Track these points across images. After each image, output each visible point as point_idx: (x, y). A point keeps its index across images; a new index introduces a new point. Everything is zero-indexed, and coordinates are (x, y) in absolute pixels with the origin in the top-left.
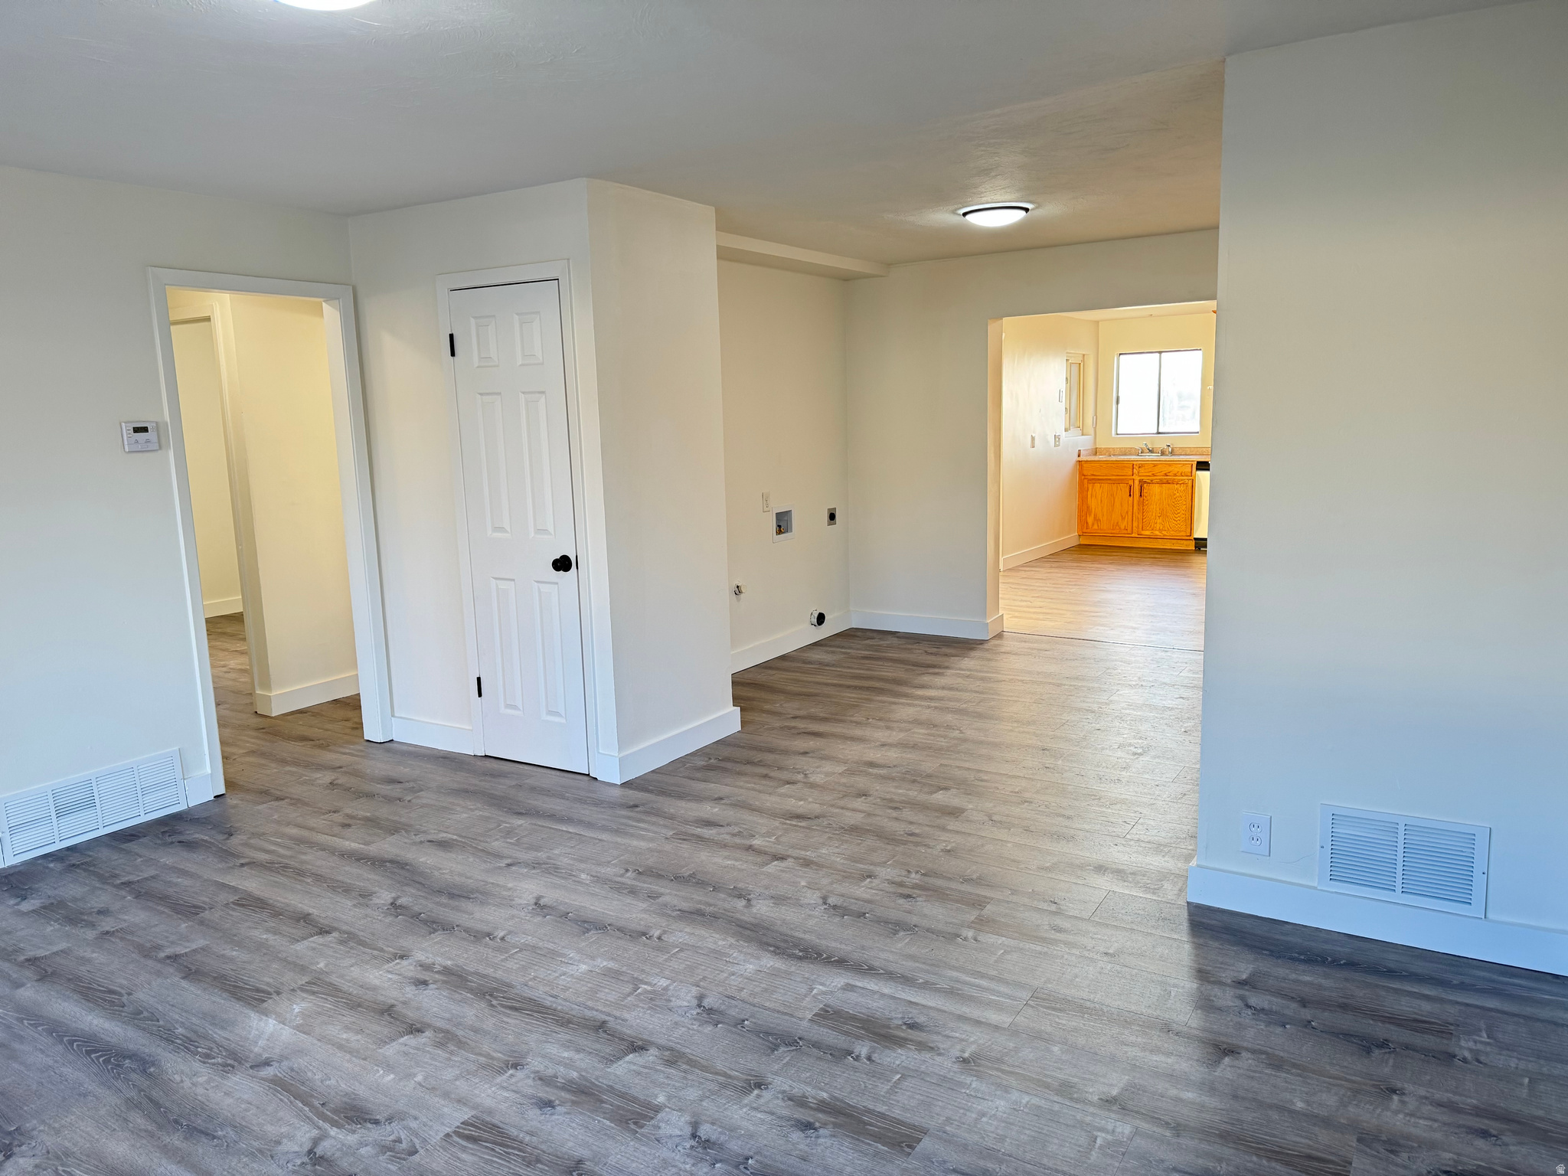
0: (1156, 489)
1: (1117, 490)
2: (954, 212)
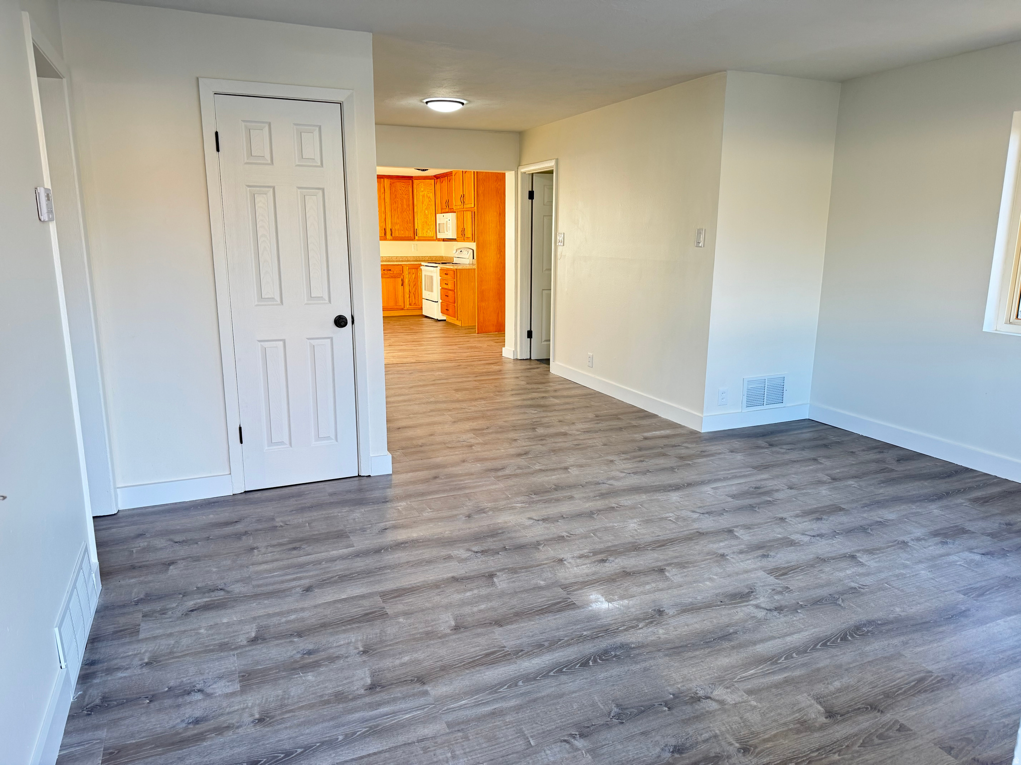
2: (421, 101)
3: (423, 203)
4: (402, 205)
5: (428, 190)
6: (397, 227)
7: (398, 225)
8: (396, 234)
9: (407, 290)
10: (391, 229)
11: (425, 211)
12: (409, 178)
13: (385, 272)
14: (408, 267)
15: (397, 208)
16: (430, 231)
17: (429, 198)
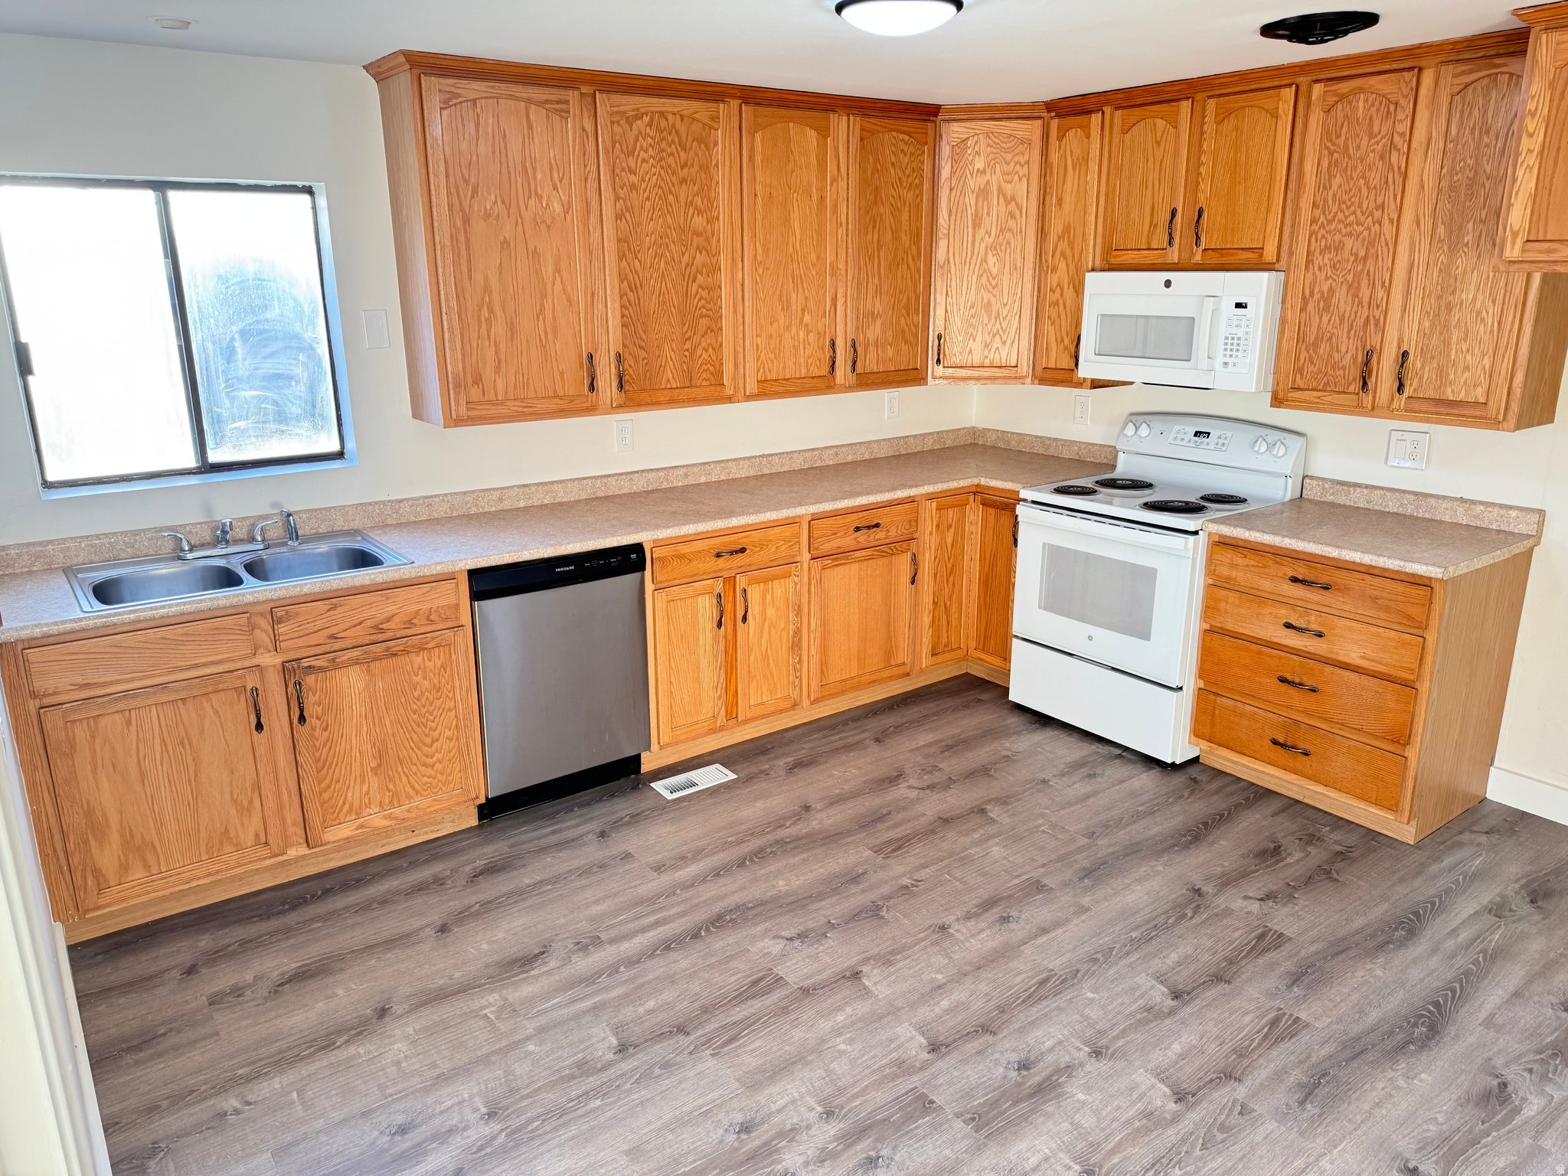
0: (351, 684)
1: (202, 718)
3: (977, 223)
4: (896, 235)
5: (1006, 168)
6: (874, 331)
7: (878, 323)
8: (870, 362)
9: (927, 599)
10: (853, 343)
12: (927, 114)
13: (862, 536)
14: (934, 505)
15: (879, 247)
16: (1004, 343)
17: (1007, 202)
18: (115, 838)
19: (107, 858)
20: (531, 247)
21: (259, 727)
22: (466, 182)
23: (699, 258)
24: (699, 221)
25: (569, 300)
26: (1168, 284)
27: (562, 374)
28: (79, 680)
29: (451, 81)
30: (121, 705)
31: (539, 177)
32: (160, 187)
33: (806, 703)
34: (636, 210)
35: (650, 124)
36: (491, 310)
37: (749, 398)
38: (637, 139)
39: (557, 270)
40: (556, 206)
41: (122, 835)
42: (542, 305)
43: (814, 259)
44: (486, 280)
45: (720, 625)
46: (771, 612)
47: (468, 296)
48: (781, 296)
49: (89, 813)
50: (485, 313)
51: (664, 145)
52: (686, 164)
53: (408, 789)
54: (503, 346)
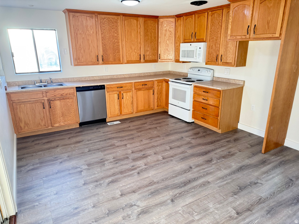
0: (58, 103)
1: (36, 106)
3: (165, 35)
4: (151, 37)
5: (170, 26)
6: (148, 53)
7: (149, 52)
8: (147, 58)
9: (156, 97)
10: (144, 55)
11: (166, 42)
12: (157, 17)
13: (143, 86)
14: (157, 82)
15: (148, 39)
16: (170, 55)
17: (170, 32)
18: (23, 122)
19: (22, 125)
20: (87, 39)
21: (44, 108)
22: (77, 29)
23: (116, 41)
24: (116, 35)
25: (94, 47)
26: (191, 45)
27: (93, 58)
28: (18, 99)
29: (74, 13)
30: (24, 103)
31: (88, 28)
32: (32, 29)
33: (134, 113)
34: (105, 33)
35: (107, 20)
36: (81, 48)
37: (126, 63)
38: (105, 22)
39: (92, 42)
40: (91, 32)
41: (24, 122)
42: (89, 48)
43: (136, 41)
44: (80, 44)
45: (118, 99)
46: (127, 97)
47: (77, 46)
48: (130, 47)
49: (19, 118)
50: (80, 49)
51: (109, 23)
52: (113, 26)
53: (67, 120)
54: (83, 54)
